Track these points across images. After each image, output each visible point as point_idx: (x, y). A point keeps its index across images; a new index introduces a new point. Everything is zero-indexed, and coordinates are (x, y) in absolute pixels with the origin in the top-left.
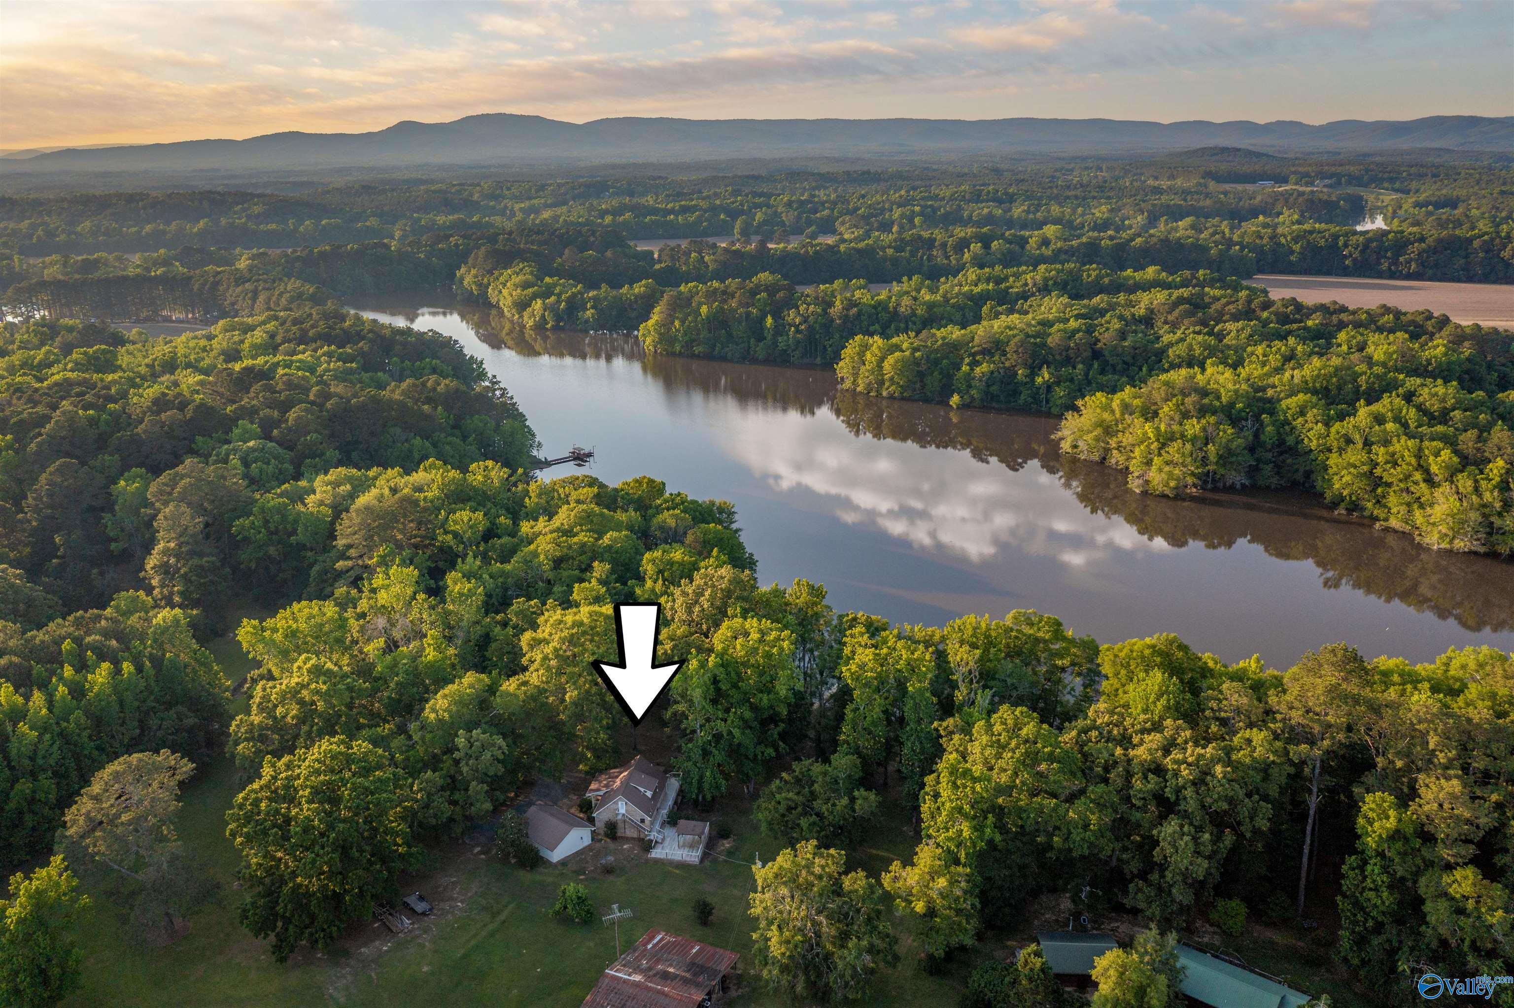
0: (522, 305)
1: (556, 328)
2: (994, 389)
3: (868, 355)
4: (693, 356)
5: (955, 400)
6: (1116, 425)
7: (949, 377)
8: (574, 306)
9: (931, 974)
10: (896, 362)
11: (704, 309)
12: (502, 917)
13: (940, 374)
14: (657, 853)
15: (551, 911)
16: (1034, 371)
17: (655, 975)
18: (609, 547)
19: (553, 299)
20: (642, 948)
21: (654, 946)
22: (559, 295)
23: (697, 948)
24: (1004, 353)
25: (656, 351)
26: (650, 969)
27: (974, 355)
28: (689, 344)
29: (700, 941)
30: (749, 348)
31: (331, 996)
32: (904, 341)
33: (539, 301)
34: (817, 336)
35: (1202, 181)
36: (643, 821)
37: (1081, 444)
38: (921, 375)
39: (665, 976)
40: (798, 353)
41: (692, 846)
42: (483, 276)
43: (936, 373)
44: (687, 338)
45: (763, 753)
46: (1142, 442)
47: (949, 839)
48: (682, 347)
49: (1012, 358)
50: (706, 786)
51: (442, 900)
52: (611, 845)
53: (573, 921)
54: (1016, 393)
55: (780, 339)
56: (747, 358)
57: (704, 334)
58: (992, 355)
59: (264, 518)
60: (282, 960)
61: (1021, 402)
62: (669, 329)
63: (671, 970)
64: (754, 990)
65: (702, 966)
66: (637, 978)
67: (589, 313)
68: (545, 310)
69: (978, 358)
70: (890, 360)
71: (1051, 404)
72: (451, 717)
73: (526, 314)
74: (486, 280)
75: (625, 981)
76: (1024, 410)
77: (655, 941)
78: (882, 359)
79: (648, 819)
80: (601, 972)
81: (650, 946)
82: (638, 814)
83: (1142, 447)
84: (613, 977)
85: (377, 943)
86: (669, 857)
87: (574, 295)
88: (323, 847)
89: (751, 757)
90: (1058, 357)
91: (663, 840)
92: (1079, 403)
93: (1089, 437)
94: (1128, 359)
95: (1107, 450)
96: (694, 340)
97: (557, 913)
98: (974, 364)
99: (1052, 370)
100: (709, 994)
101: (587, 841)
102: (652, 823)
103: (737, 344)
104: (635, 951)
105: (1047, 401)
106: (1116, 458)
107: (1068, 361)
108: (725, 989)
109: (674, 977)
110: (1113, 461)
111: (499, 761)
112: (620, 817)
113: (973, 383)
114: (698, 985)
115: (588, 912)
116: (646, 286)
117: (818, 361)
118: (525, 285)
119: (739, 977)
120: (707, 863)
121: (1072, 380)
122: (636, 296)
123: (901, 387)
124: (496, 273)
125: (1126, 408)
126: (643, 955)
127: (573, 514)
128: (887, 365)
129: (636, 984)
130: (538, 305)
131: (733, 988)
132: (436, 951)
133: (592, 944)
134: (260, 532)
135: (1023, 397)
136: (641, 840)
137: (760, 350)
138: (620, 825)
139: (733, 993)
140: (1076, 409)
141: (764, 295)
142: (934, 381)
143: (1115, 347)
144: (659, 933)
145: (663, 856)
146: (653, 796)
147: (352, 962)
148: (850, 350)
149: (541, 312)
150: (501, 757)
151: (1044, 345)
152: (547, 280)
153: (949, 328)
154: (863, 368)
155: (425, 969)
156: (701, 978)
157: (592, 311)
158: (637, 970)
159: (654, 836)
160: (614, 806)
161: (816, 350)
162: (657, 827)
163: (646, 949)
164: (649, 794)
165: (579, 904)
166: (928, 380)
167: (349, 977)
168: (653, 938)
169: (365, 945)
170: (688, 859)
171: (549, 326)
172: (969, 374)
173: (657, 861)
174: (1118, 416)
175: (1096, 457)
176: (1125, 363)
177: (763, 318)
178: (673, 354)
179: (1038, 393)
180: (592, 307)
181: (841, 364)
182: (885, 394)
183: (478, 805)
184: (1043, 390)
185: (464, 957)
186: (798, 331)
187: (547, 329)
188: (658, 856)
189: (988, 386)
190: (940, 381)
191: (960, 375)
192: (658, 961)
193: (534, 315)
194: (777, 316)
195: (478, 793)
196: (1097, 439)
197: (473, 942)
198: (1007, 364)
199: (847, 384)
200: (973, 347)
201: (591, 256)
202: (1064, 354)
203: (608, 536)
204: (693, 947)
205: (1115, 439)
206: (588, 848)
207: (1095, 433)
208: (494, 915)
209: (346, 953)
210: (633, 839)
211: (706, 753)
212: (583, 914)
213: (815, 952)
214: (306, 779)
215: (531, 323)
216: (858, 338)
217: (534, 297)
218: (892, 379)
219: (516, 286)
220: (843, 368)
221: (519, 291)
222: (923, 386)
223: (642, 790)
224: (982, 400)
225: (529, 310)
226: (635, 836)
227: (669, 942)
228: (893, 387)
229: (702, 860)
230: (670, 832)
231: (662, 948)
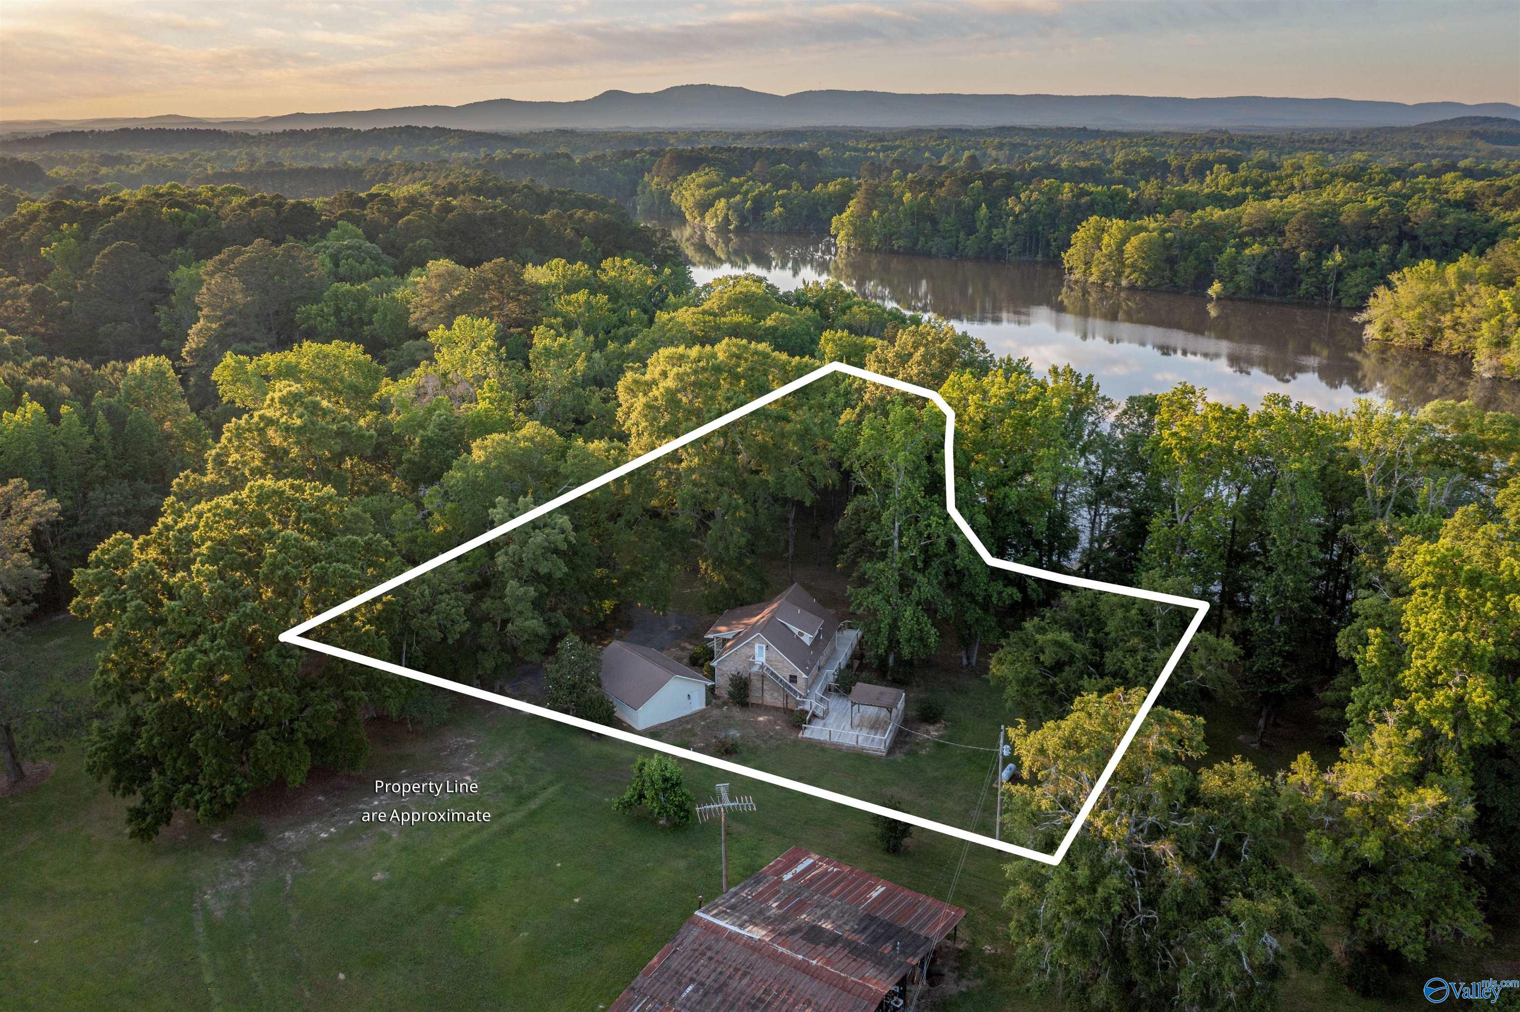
0: (704, 206)
1: (739, 230)
2: (1267, 276)
3: (1106, 239)
4: (893, 252)
5: (1215, 289)
6: (1452, 298)
7: (1208, 263)
8: (760, 205)
9: (1366, 993)
10: (1142, 243)
11: (907, 196)
12: (533, 805)
13: (1197, 259)
14: (814, 732)
15: (615, 800)
16: (1322, 251)
17: (793, 932)
18: (775, 329)
19: (738, 197)
20: (773, 878)
21: (797, 877)
22: (746, 193)
23: (880, 889)
24: (1282, 233)
25: (849, 248)
26: (783, 919)
27: (1241, 236)
28: (888, 237)
29: (886, 876)
30: (958, 242)
31: (204, 905)
32: (1149, 223)
33: (723, 200)
34: (1040, 228)
35: (1468, 141)
36: (793, 679)
37: (1397, 323)
38: (1172, 261)
39: (814, 935)
40: (1014, 248)
41: (875, 726)
42: (667, 183)
43: (1192, 258)
44: (886, 231)
45: (1000, 593)
46: (1491, 316)
47: (1440, 711)
48: (880, 241)
49: (1291, 238)
50: (903, 634)
51: (442, 770)
52: (737, 713)
53: (654, 822)
54: (1294, 282)
55: (995, 231)
56: (955, 253)
57: (907, 225)
58: (1265, 236)
59: (336, 305)
60: (144, 834)
61: (1301, 292)
62: (866, 221)
63: (827, 926)
64: (993, 984)
65: (890, 925)
66: (756, 933)
67: (778, 210)
68: (729, 209)
69: (1247, 239)
70: (1134, 241)
71: (1342, 294)
72: (487, 477)
73: (708, 215)
74: (669, 187)
75: (732, 938)
76: (1306, 302)
77: (800, 868)
78: (1124, 241)
79: (802, 676)
80: (687, 915)
81: (787, 877)
82: (785, 667)
83: (1493, 322)
84: (709, 926)
85: (314, 825)
86: (835, 739)
87: (761, 194)
88: (213, 639)
89: (980, 599)
90: (1353, 237)
91: (826, 713)
92: (1394, 277)
93: (1411, 316)
94: (1449, 239)
95: (1438, 331)
96: (894, 234)
97: (628, 805)
98: (1243, 246)
99: (1346, 251)
100: (903, 982)
101: (698, 703)
102: (810, 686)
103: (944, 238)
104: (758, 882)
105: (1336, 292)
106: (1451, 341)
107: (1368, 243)
108: (934, 977)
109: (834, 940)
110: (1445, 345)
111: (556, 551)
112: (755, 669)
113: (1240, 268)
114: (880, 962)
115: (681, 807)
116: (842, 184)
117: (1039, 257)
118: (708, 186)
119: (963, 956)
120: (899, 756)
121: (1372, 265)
122: (830, 195)
123: (1146, 274)
124: (680, 178)
125: (1463, 278)
126: (773, 891)
127: (726, 296)
128: (1129, 247)
129: (753, 946)
130: (721, 204)
131: (950, 976)
132: (405, 849)
133: (682, 864)
134: (328, 321)
135: (1303, 286)
136: (787, 711)
137: (971, 244)
138: (756, 683)
139: (950, 987)
140: (1390, 286)
141: (978, 183)
142: (1187, 268)
143: (1433, 226)
144: (807, 855)
145: (824, 737)
146: (816, 641)
147: (263, 852)
148: (1081, 235)
149: (725, 211)
150: (564, 547)
151: (1337, 224)
152: (734, 180)
153: (1208, 209)
154: (1098, 254)
155: (379, 876)
156: (887, 948)
157: (781, 209)
158: (757, 918)
159: (810, 704)
160: (747, 650)
161: (1037, 246)
162: (818, 691)
163: (780, 881)
164: (807, 639)
165: (665, 790)
166: (1181, 266)
167: (247, 878)
168: (796, 862)
169: (292, 826)
170: (867, 745)
171: (732, 227)
172: (1235, 258)
173: (813, 745)
174: (1454, 286)
175: (1419, 340)
176: (1445, 244)
177: (977, 207)
178: (869, 251)
179: (1324, 282)
180: (781, 206)
181: (1071, 251)
182: (1124, 283)
183: (519, 622)
184: (1332, 278)
185: (452, 862)
186: (1016, 222)
187: (730, 231)
188: (816, 736)
189: (1259, 271)
190: (1196, 268)
191: (1224, 257)
192: (800, 908)
193: (717, 216)
194: (992, 205)
195: (519, 600)
196: (1422, 317)
197: (472, 841)
198: (1286, 246)
199: (1077, 275)
200: (1240, 227)
201: (783, 169)
202: (1363, 233)
203: (773, 316)
204: (872, 888)
205: (1448, 316)
206: (701, 715)
207: (1419, 310)
208: (522, 800)
209: (258, 837)
210: (777, 709)
211: (905, 584)
212: (672, 810)
213: (1141, 917)
214: (209, 527)
215: (713, 224)
216: (1093, 219)
217: (718, 196)
218: (1133, 265)
219: (699, 186)
220: (1072, 257)
221: (702, 191)
222: (1175, 273)
223: (796, 630)
224: (1250, 290)
225: (713, 210)
226: (779, 704)
227: (825, 873)
228: (1135, 275)
229: (891, 751)
230: (837, 704)
231: (812, 881)
